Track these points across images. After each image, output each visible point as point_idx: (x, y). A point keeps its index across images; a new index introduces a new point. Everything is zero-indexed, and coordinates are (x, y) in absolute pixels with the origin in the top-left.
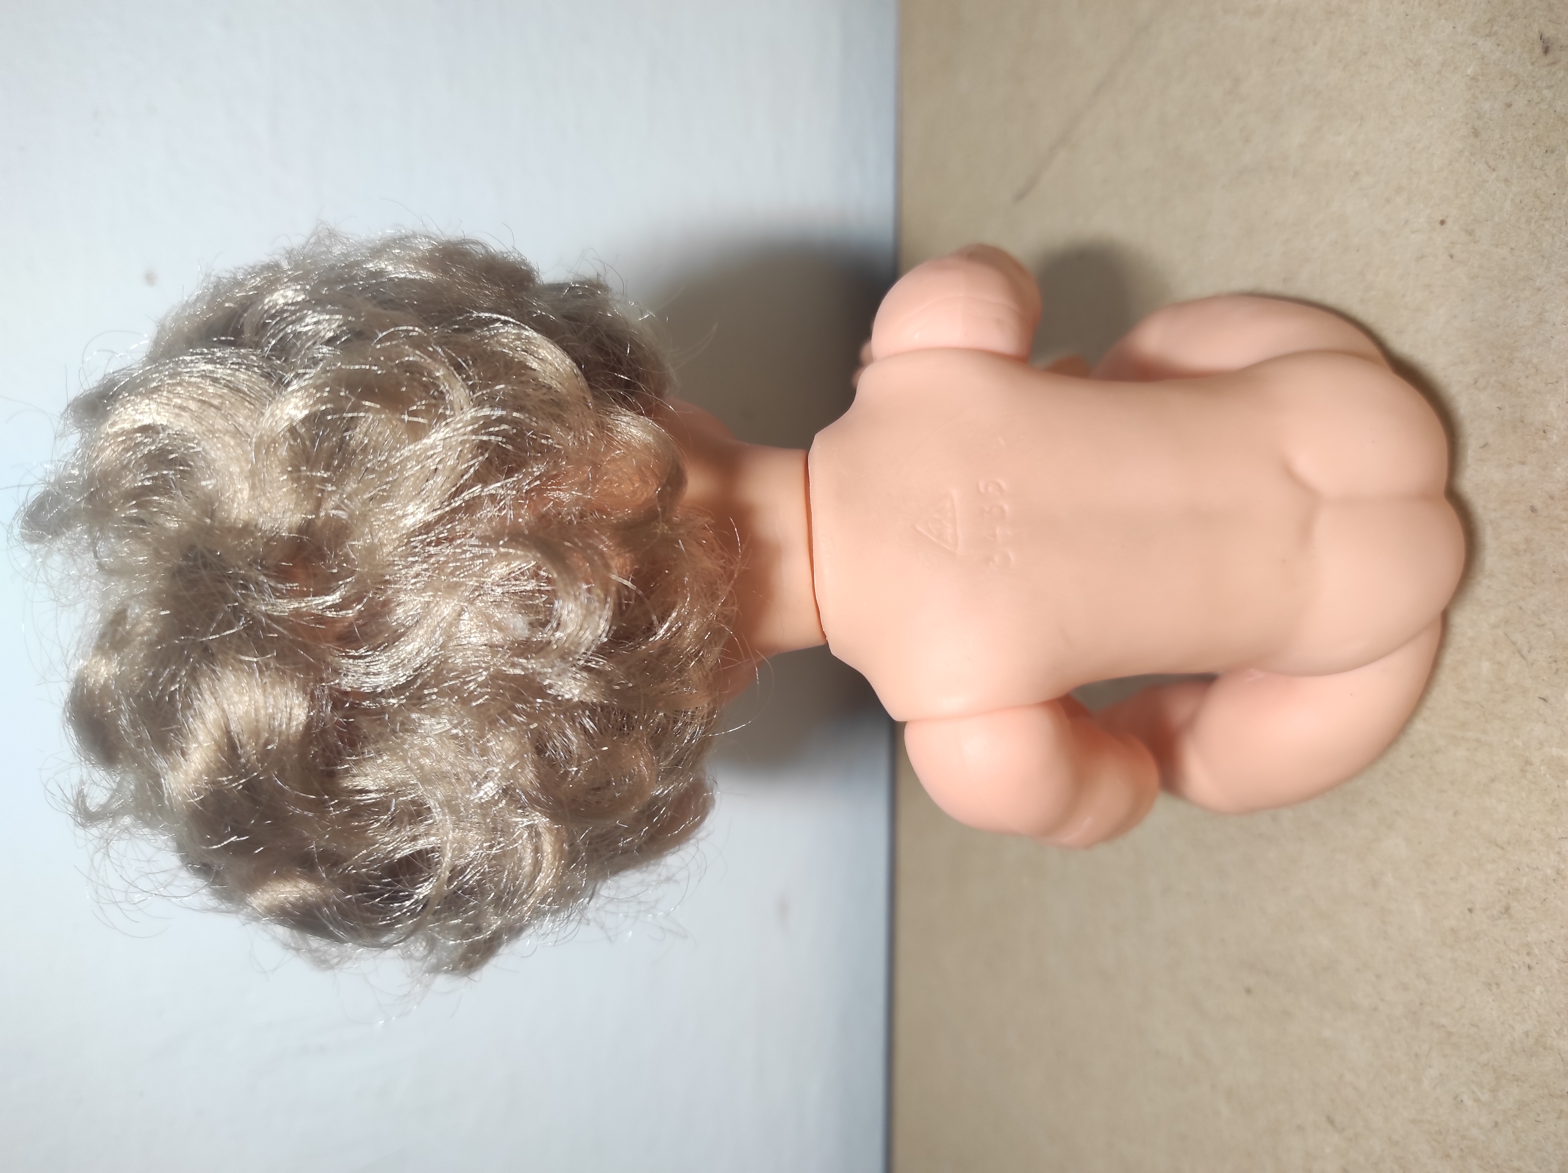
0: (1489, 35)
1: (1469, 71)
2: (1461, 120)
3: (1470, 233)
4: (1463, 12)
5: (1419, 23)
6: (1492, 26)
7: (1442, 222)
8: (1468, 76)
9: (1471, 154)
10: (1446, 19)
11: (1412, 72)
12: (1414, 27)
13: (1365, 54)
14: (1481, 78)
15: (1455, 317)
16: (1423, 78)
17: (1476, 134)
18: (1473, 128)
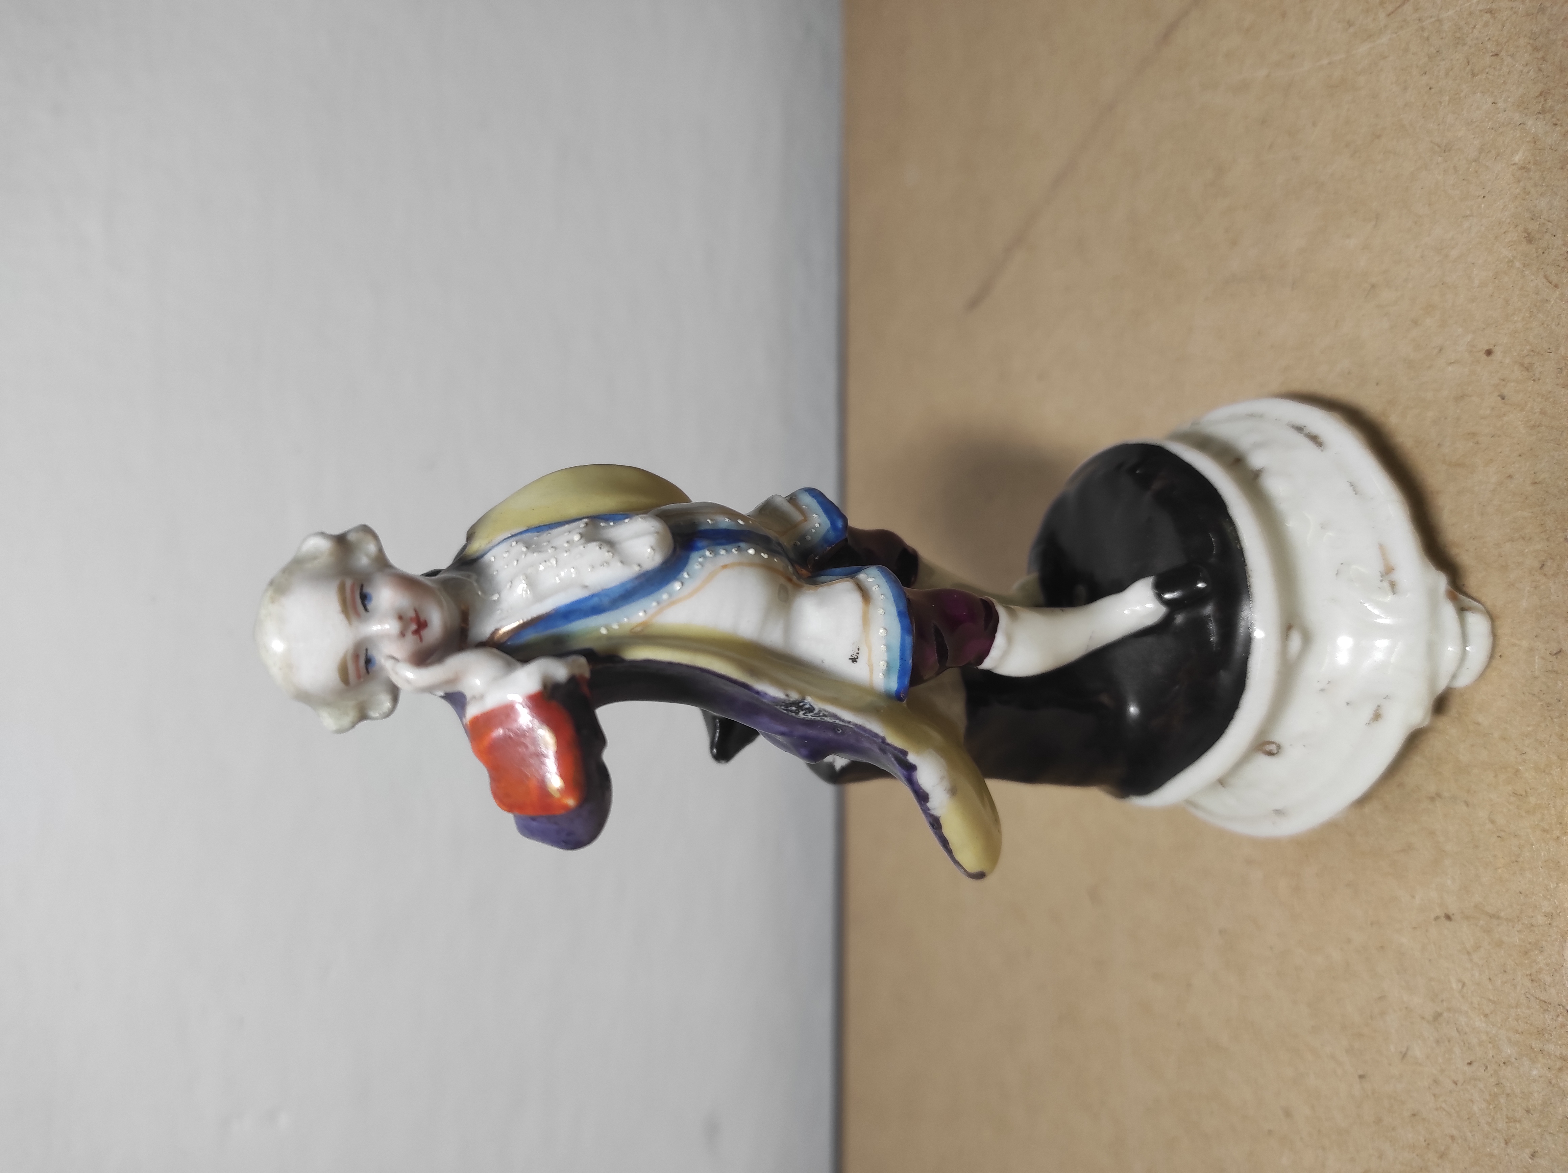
0: (1543, 112)
1: (1517, 158)
2: (1508, 221)
3: (1528, 368)
4: (1505, 83)
5: (1447, 98)
6: (1545, 100)
7: (1489, 353)
8: (1514, 164)
9: (1524, 265)
10: (1482, 92)
11: (1440, 159)
12: (1441, 103)
13: (1379, 137)
14: (1533, 167)
15: (1510, 477)
16: (1455, 168)
17: (1530, 239)
18: (1526, 230)
